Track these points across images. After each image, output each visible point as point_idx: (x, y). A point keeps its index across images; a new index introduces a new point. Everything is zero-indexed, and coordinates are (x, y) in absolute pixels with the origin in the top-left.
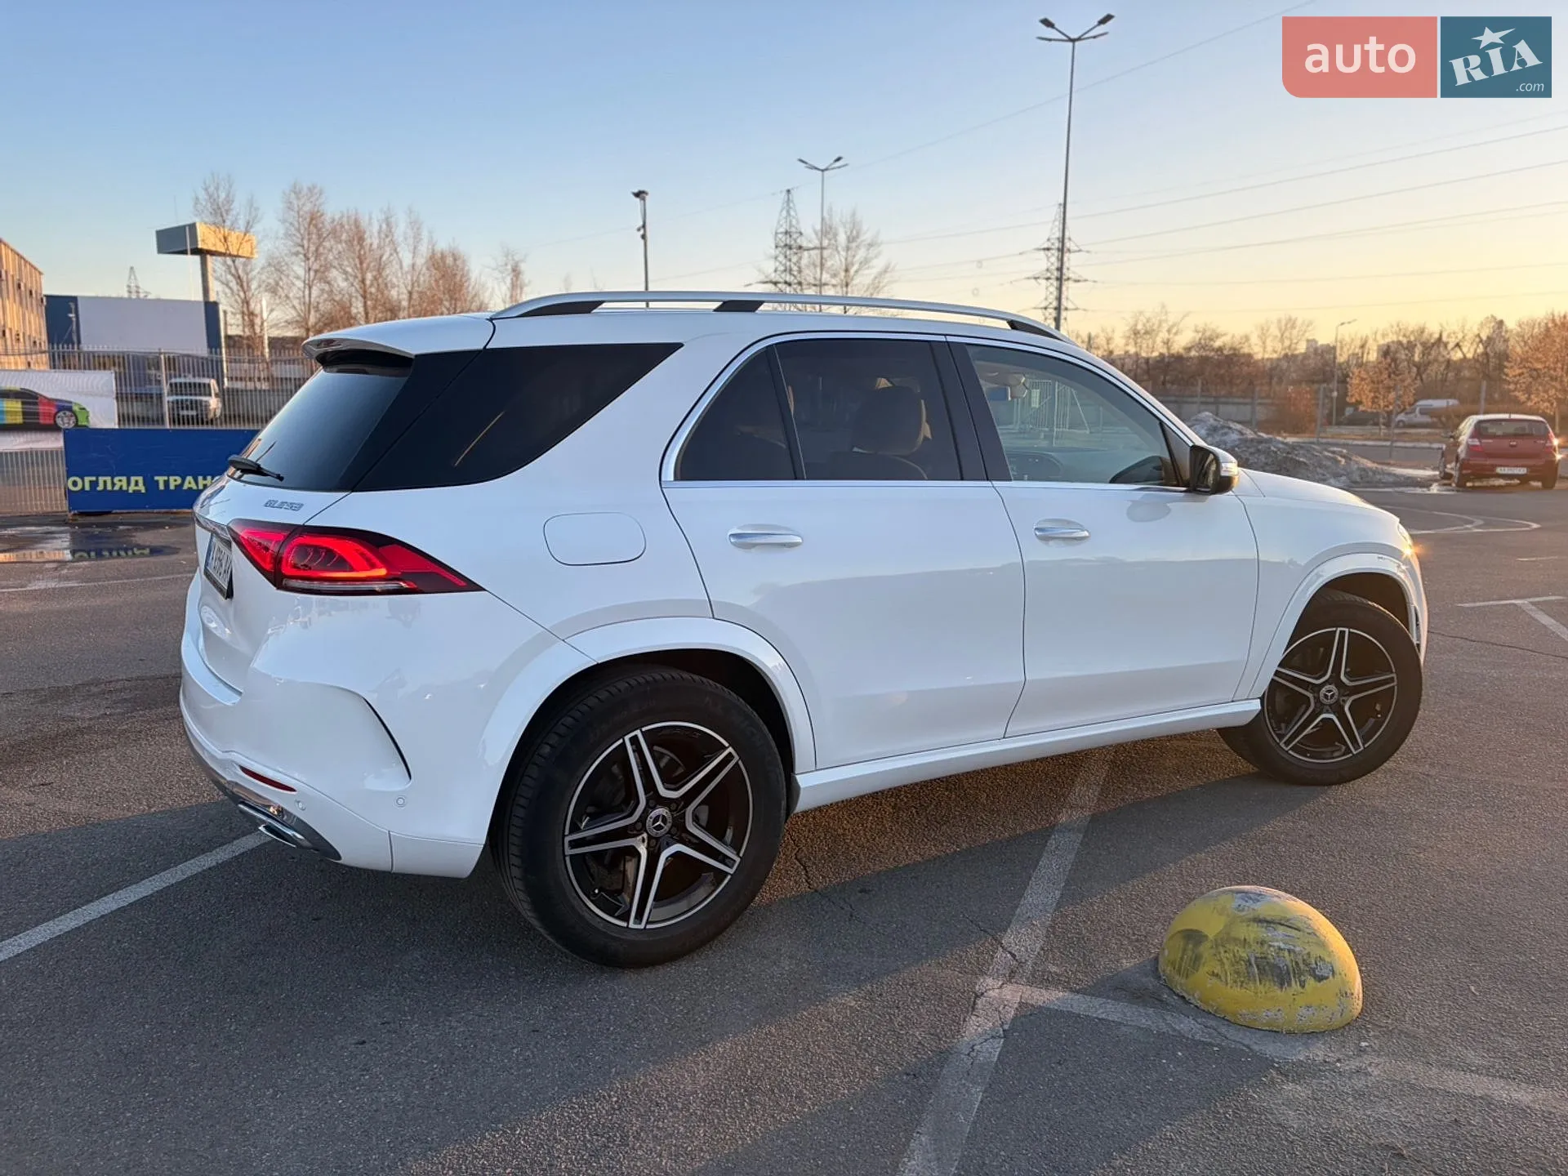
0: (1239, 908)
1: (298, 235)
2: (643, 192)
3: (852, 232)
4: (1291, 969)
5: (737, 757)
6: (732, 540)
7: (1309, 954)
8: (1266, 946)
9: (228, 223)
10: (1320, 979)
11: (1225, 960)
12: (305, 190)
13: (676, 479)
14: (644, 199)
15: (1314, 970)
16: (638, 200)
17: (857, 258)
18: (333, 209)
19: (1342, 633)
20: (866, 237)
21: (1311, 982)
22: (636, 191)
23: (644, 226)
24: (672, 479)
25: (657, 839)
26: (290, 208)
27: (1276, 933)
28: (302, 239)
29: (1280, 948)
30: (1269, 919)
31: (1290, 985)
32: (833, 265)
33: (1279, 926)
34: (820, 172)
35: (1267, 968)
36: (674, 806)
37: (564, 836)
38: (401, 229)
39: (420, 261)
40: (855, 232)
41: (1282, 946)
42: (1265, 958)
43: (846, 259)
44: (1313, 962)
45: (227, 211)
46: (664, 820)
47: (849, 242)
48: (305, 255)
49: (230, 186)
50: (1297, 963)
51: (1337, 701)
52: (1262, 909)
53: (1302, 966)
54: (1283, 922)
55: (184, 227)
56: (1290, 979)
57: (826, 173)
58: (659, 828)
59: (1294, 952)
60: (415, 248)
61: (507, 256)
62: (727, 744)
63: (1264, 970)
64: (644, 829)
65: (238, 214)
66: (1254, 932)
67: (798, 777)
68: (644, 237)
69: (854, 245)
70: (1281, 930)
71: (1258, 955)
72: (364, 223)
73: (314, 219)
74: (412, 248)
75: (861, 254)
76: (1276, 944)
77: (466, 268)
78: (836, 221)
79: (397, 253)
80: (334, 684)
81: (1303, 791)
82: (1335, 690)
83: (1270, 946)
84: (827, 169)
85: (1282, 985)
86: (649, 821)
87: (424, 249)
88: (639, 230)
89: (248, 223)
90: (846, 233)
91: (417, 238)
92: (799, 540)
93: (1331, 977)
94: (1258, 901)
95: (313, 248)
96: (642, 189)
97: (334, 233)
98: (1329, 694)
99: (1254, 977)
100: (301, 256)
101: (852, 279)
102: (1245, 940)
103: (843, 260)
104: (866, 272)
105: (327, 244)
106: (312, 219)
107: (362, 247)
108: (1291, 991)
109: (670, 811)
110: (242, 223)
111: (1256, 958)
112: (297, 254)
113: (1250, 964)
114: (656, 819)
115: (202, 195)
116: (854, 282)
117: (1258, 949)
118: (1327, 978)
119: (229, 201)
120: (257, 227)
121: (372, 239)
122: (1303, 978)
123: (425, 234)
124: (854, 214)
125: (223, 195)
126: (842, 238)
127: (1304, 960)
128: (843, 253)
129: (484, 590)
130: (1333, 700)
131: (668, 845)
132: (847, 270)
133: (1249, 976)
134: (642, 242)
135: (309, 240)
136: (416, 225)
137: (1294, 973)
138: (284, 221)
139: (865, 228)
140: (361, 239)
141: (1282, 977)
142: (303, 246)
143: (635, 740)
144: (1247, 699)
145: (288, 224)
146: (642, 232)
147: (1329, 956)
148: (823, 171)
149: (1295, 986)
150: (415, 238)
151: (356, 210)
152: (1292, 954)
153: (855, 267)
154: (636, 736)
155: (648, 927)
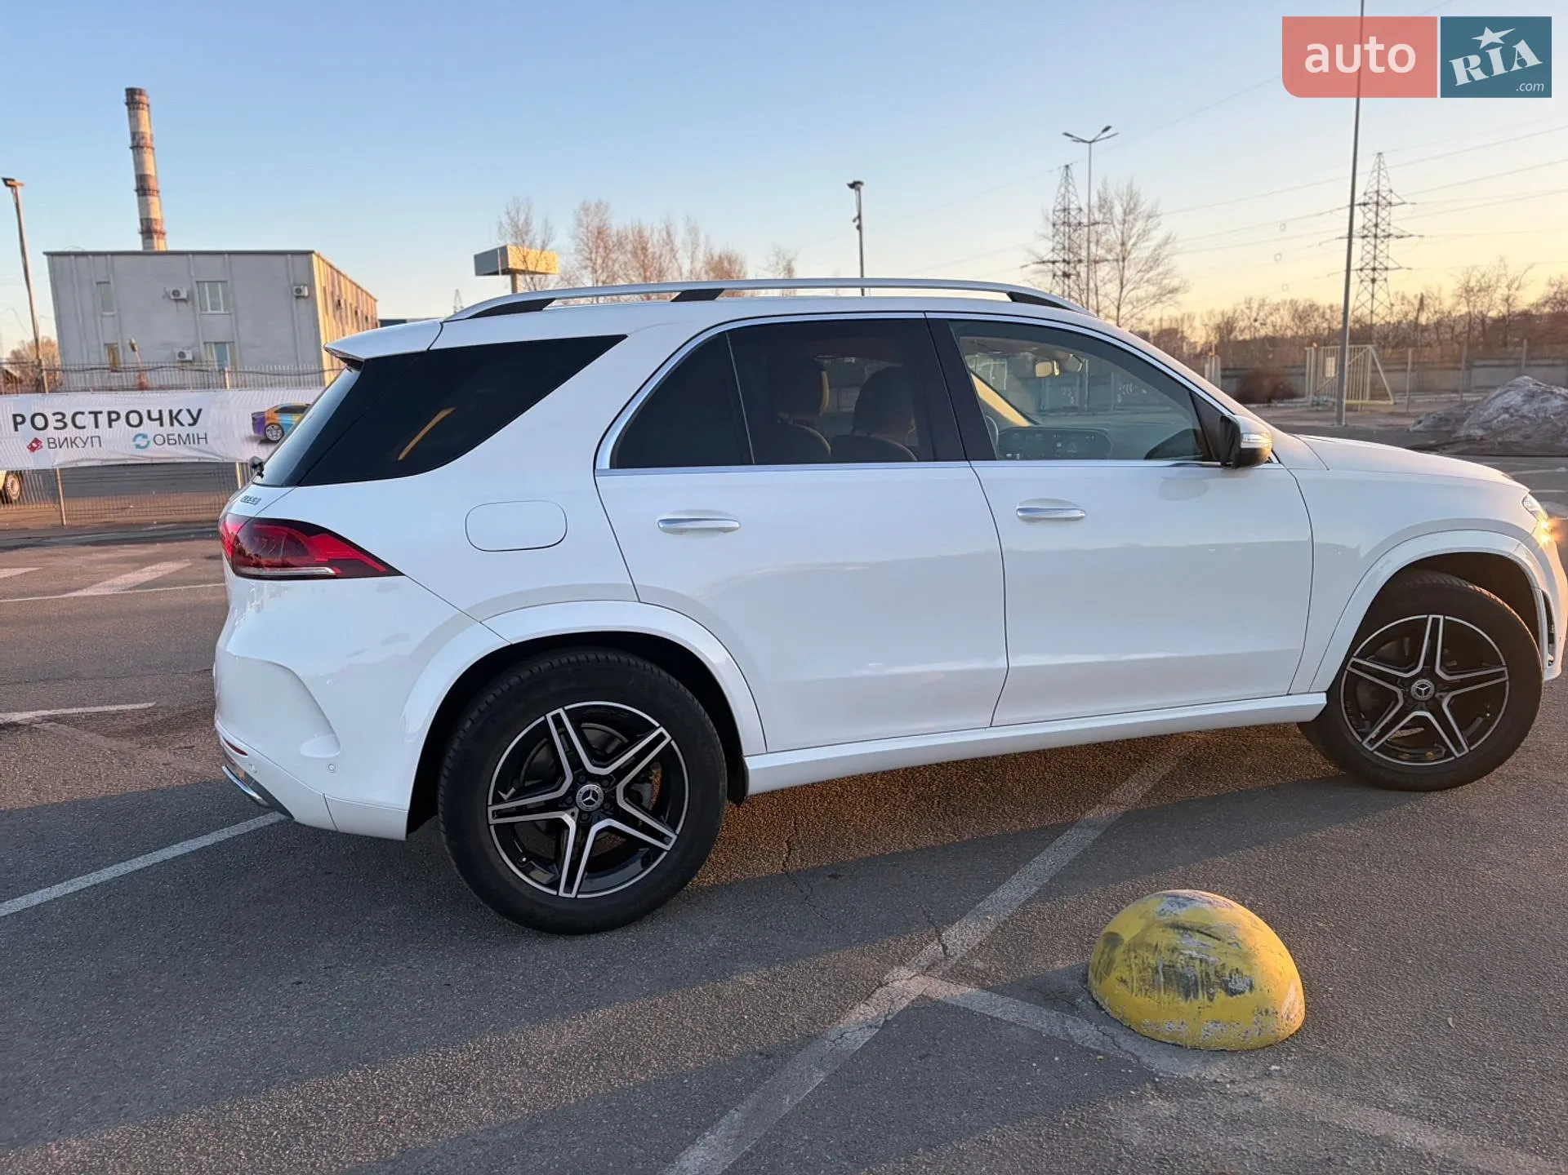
0: (1162, 913)
1: (587, 249)
2: (860, 183)
3: (1129, 204)
4: (1200, 980)
5: (668, 737)
6: (661, 526)
7: (1224, 965)
8: (1176, 954)
9: (527, 243)
10: (1232, 993)
11: (1133, 966)
12: (593, 207)
13: (612, 466)
14: (859, 190)
15: (1226, 982)
16: (853, 191)
17: (1135, 230)
18: (619, 222)
19: (1436, 622)
20: (1144, 208)
21: (1220, 995)
22: (851, 182)
23: (859, 217)
24: (608, 467)
25: (589, 813)
26: (580, 225)
27: (1190, 941)
28: (591, 253)
29: (1191, 957)
30: (1188, 925)
31: (1196, 997)
32: (1108, 240)
33: (1197, 934)
34: (1087, 145)
35: (1173, 977)
36: (606, 783)
37: (487, 806)
38: (680, 237)
39: (699, 265)
40: (1132, 205)
41: (1194, 954)
42: (1173, 966)
43: (1122, 233)
44: (1228, 974)
45: (526, 233)
46: (595, 795)
47: (1125, 213)
48: (593, 268)
49: (529, 209)
50: (1207, 974)
51: (1433, 697)
52: (1184, 915)
53: (1213, 978)
54: (1202, 930)
55: (495, 250)
56: (1197, 991)
57: (1093, 144)
58: (590, 802)
59: (1207, 963)
60: (693, 253)
61: (777, 255)
62: (657, 725)
63: (1170, 979)
64: (574, 803)
65: (535, 235)
66: (1170, 938)
67: (746, 759)
68: (859, 227)
69: (1131, 218)
70: (1198, 938)
71: (1167, 963)
72: (647, 234)
73: (600, 233)
74: (690, 254)
75: (1139, 226)
76: (1187, 952)
77: (743, 271)
78: (1111, 192)
79: (676, 260)
80: (265, 659)
81: (1391, 796)
82: (1430, 685)
83: (1181, 954)
84: (1094, 141)
85: (1187, 996)
86: (579, 796)
87: (701, 256)
88: (854, 221)
89: (544, 242)
90: (1122, 205)
91: (695, 245)
92: (737, 525)
93: (1247, 992)
94: (1185, 906)
95: (599, 261)
96: (857, 179)
97: (620, 244)
98: (1423, 689)
99: (1160, 985)
100: (590, 269)
101: (1129, 253)
102: (1157, 946)
103: (1119, 234)
104: (1146, 244)
105: (613, 256)
106: (599, 233)
107: (646, 256)
108: (1196, 1003)
109: (602, 787)
110: (539, 242)
111: (1164, 966)
112: (585, 268)
113: (1157, 972)
114: (587, 794)
115: (505, 220)
116: (1132, 257)
117: (1166, 957)
118: (1243, 992)
119: (527, 223)
120: (551, 245)
121: (655, 244)
122: (1212, 991)
123: (702, 239)
124: (1130, 186)
125: (522, 218)
126: (1118, 211)
127: (1216, 972)
128: (1119, 227)
129: (403, 575)
130: (1428, 696)
131: (599, 820)
132: (1123, 244)
133: (1154, 985)
134: (857, 232)
135: (597, 252)
136: (693, 231)
137: (1203, 985)
138: (574, 237)
139: (1142, 199)
140: (644, 249)
141: (1188, 987)
142: (591, 260)
143: (557, 720)
144: (1308, 693)
145: (578, 240)
146: (857, 223)
147: (1250, 969)
148: (1090, 142)
149: (1202, 998)
150: (693, 243)
151: (640, 222)
152: (1203, 965)
153: (1133, 240)
154: (559, 714)
155: (579, 896)
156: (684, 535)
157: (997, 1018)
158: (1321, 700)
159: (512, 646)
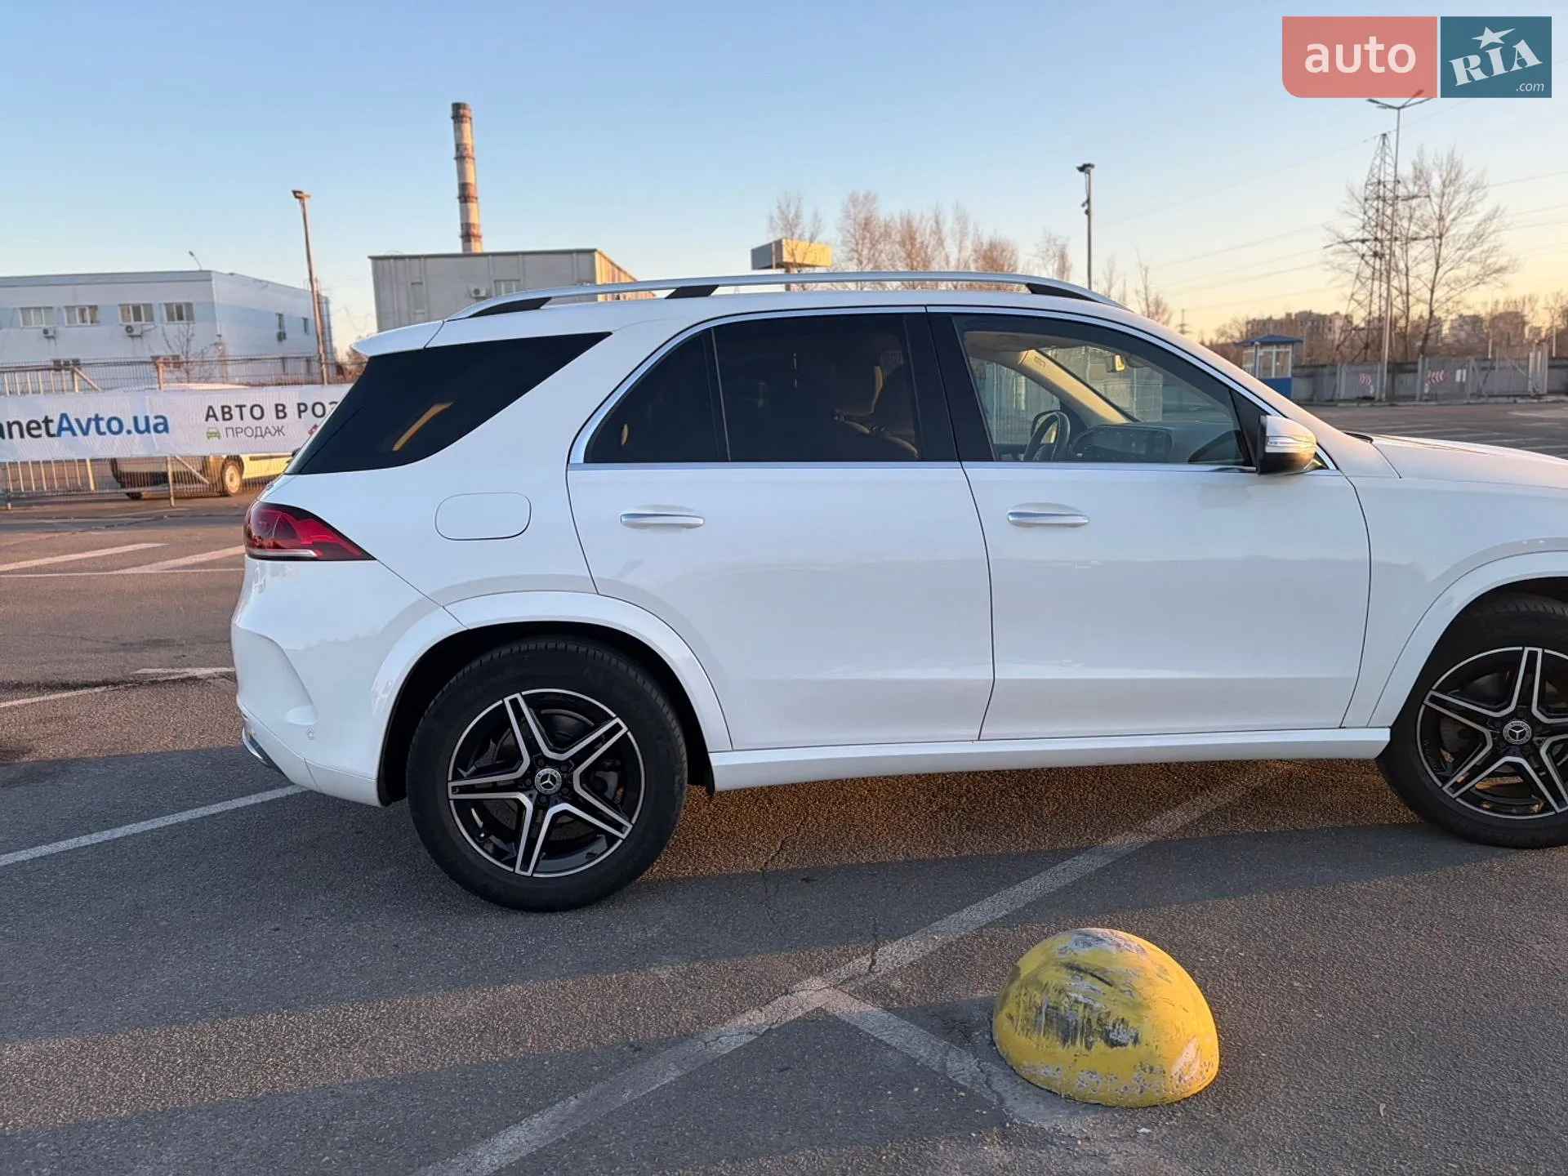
0: (1063, 951)
1: (854, 241)
2: (1089, 165)
3: (1449, 173)
4: (1080, 1026)
5: (625, 728)
6: (623, 520)
7: (1109, 1014)
8: (1063, 995)
9: (796, 236)
10: (1114, 1044)
11: (1022, 1004)
12: (861, 197)
13: (586, 460)
14: (1089, 173)
15: (1108, 1033)
16: (1083, 174)
17: (1455, 204)
18: (889, 210)
20: (1468, 178)
21: (1099, 1045)
22: (1080, 165)
23: (1088, 201)
24: (582, 461)
25: (548, 796)
26: (848, 217)
27: (1081, 983)
28: (857, 244)
29: (1076, 1001)
30: (1082, 967)
31: (1073, 1043)
32: (1422, 216)
33: (1089, 976)
34: (1396, 111)
35: (1054, 1019)
36: (564, 768)
37: (447, 781)
38: (949, 225)
39: (968, 252)
40: (1453, 175)
41: (1081, 998)
42: (1057, 1009)
43: (1441, 208)
44: (1111, 1024)
45: (796, 226)
46: (553, 779)
47: (1444, 186)
48: (858, 259)
49: (799, 202)
50: (1089, 1020)
51: (1529, 742)
52: (1085, 956)
53: (1094, 1026)
54: (1097, 973)
55: (770, 245)
56: (1076, 1037)
57: (1402, 110)
58: (548, 786)
59: (1091, 1009)
60: (961, 242)
61: (1048, 242)
62: (614, 715)
63: (1052, 1022)
64: (532, 786)
65: (804, 228)
66: (1061, 978)
67: (710, 755)
68: (1088, 212)
69: (1451, 189)
70: (1089, 981)
71: (1051, 1004)
72: (915, 224)
73: (867, 224)
74: (958, 242)
75: (1461, 199)
76: (1074, 995)
77: (1014, 258)
78: (1428, 162)
79: (944, 249)
82: (1526, 728)
83: (1068, 996)
84: (1403, 107)
85: (1065, 1041)
86: (537, 779)
87: (969, 244)
88: (1083, 205)
89: (812, 235)
90: (1441, 176)
91: (963, 234)
92: (701, 521)
93: (1130, 1045)
94: (1090, 945)
95: (865, 252)
96: (1087, 162)
97: (886, 234)
98: (1517, 732)
99: (1040, 1026)
100: (855, 261)
101: (1448, 230)
102: (1046, 985)
103: (1437, 209)
104: (1469, 219)
105: (880, 247)
106: (866, 224)
107: (913, 245)
108: (1072, 1050)
109: (560, 772)
110: (807, 235)
111: (1048, 1007)
112: (851, 259)
113: (1041, 1012)
114: (545, 778)
115: (776, 213)
116: (1450, 233)
117: (1053, 997)
118: (1125, 1045)
119: (797, 216)
120: (820, 238)
121: (924, 235)
122: (1091, 1039)
123: (971, 228)
124: (1451, 157)
125: (793, 212)
126: (1436, 183)
127: (1099, 1019)
128: (1435, 200)
129: (375, 559)
130: (1524, 740)
131: (556, 803)
132: (1441, 219)
133: (1036, 1025)
134: (1086, 217)
135: (863, 244)
136: (962, 219)
137: (1082, 1031)
138: (841, 229)
139: (1465, 169)
140: (912, 239)
141: (1068, 1032)
142: (857, 251)
143: (515, 704)
144: (1367, 727)
145: (845, 232)
146: (1086, 207)
147: (1140, 1020)
148: (1399, 109)
149: (1080, 1045)
150: (961, 232)
151: (909, 212)
152: (1087, 1010)
153: (1451, 216)
154: (516, 699)
155: (535, 875)
156: (648, 530)
157: (881, 1041)
158: (1385, 736)
159: (468, 630)
